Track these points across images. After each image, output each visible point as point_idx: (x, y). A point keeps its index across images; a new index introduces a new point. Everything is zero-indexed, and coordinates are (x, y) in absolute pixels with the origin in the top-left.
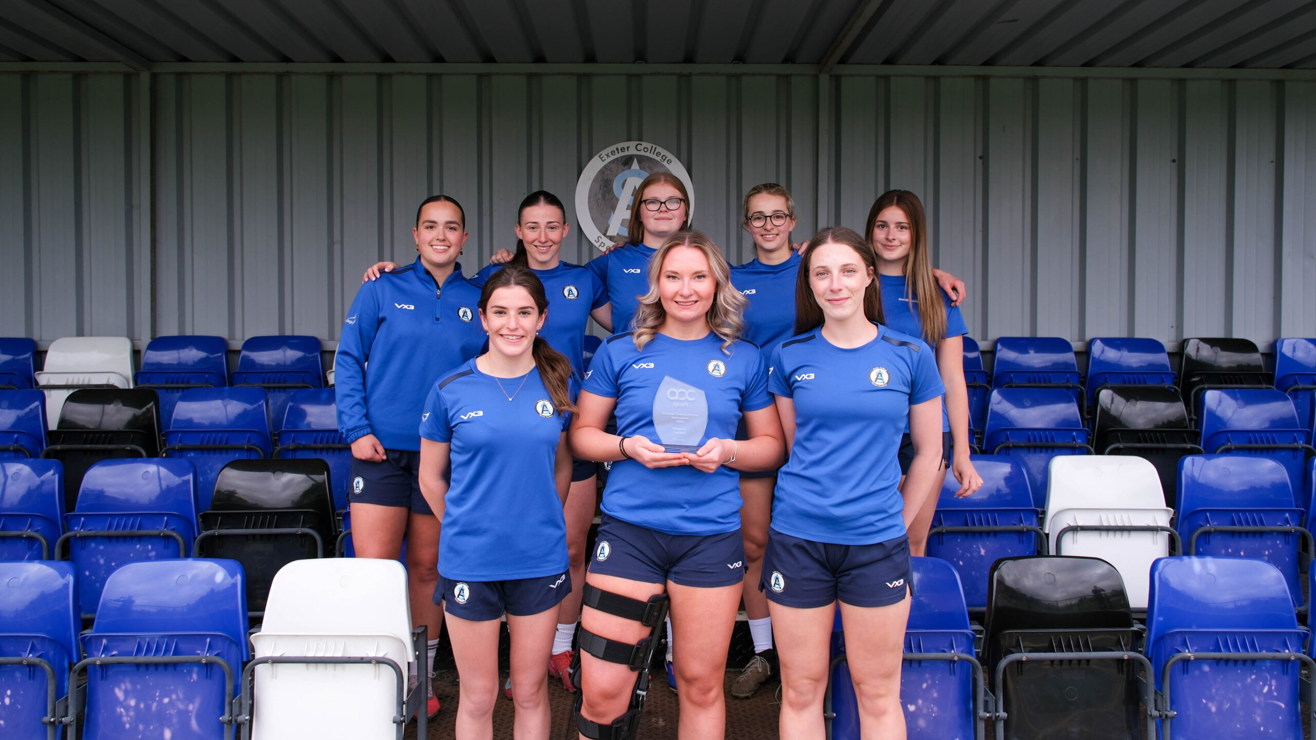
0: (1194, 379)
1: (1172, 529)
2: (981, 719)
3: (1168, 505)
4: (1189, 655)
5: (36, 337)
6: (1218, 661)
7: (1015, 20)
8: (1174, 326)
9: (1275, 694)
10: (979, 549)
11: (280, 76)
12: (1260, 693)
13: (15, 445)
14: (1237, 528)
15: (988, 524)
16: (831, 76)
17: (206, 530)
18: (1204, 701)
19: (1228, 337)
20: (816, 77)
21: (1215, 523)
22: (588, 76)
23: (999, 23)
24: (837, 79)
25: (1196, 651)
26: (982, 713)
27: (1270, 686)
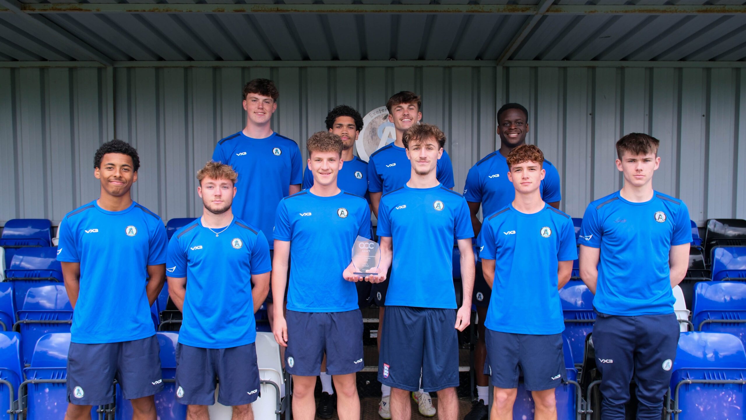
0: (713, 243)
1: (690, 322)
2: (580, 413)
3: (687, 308)
4: (689, 381)
5: (50, 218)
6: (705, 384)
7: (609, 37)
8: (702, 212)
9: (735, 402)
10: (583, 332)
11: (186, 69)
12: (726, 401)
13: (51, 277)
14: (725, 320)
15: (588, 318)
16: (503, 67)
17: (164, 321)
18: (697, 405)
19: (734, 218)
20: (495, 68)
21: (713, 318)
22: (363, 68)
23: (600, 38)
24: (507, 69)
25: (693, 379)
26: (580, 410)
27: (732, 398)
